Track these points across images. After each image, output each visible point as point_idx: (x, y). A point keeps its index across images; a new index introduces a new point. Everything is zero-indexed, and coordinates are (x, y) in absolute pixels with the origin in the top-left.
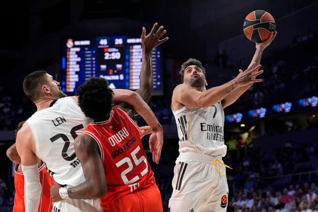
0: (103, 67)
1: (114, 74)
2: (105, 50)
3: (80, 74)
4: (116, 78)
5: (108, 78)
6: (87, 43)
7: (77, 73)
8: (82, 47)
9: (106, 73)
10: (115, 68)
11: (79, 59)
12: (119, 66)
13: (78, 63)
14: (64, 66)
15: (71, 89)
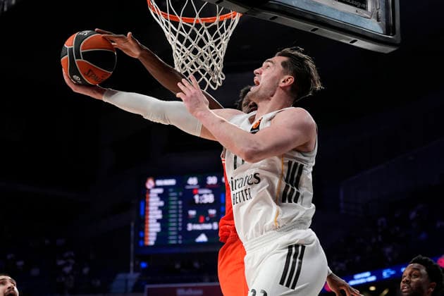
0: (192, 213)
1: (206, 222)
2: (195, 191)
3: (163, 222)
4: (208, 227)
5: (197, 227)
6: (172, 182)
7: (158, 221)
8: (165, 187)
9: (195, 221)
10: (207, 214)
11: (162, 204)
12: (212, 212)
13: (160, 208)
14: (142, 213)
15: (151, 241)
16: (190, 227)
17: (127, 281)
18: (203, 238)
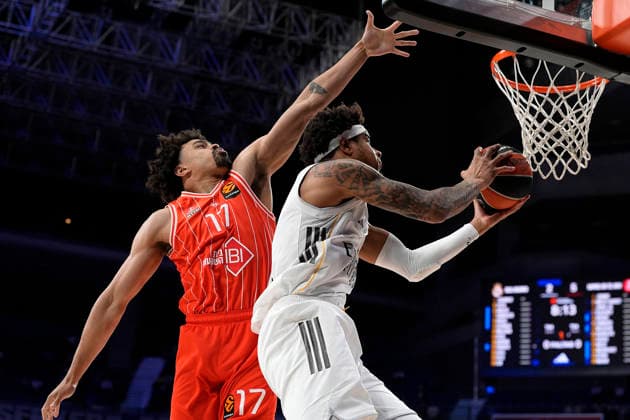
0: (549, 328)
1: (566, 339)
2: (552, 301)
3: (514, 338)
4: (569, 345)
5: (556, 345)
6: (524, 289)
7: (508, 336)
8: (517, 296)
9: (554, 337)
10: (567, 329)
11: (512, 315)
12: (575, 327)
13: (510, 321)
14: (487, 326)
15: (498, 359)
16: (547, 345)
17: (470, 409)
18: (562, 359)
